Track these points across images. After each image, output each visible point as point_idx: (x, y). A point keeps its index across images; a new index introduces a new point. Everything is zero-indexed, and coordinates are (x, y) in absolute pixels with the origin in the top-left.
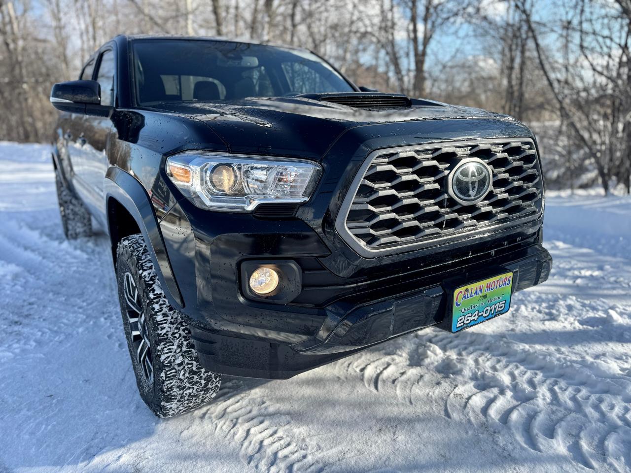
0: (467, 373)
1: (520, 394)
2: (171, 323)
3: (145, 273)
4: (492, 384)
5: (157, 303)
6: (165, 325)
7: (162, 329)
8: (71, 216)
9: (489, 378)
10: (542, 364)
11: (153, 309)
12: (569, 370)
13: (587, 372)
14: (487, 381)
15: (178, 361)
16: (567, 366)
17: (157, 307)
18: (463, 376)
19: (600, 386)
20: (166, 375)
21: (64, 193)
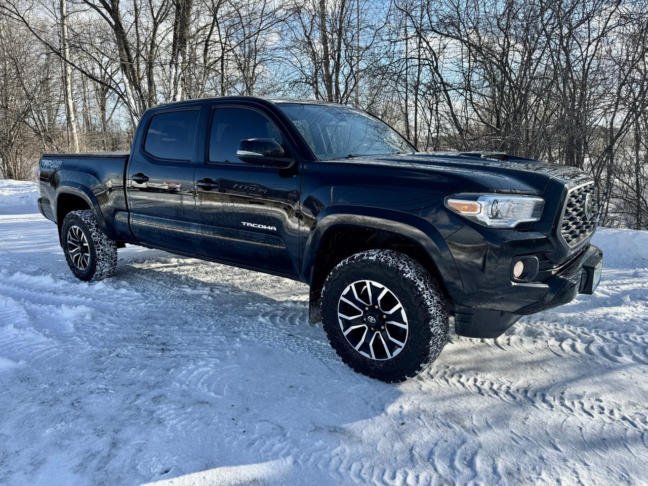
0: (547, 333)
1: (585, 340)
2: (435, 307)
3: (408, 275)
4: (565, 337)
5: (424, 293)
6: (432, 308)
7: (431, 310)
8: (101, 257)
9: (561, 334)
10: (582, 323)
11: (424, 298)
12: (600, 324)
13: (610, 323)
14: (561, 336)
15: (439, 332)
16: (598, 322)
17: (425, 296)
18: (545, 336)
19: (621, 329)
20: (433, 341)
21: (94, 234)
